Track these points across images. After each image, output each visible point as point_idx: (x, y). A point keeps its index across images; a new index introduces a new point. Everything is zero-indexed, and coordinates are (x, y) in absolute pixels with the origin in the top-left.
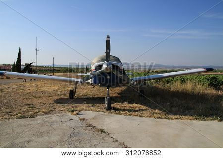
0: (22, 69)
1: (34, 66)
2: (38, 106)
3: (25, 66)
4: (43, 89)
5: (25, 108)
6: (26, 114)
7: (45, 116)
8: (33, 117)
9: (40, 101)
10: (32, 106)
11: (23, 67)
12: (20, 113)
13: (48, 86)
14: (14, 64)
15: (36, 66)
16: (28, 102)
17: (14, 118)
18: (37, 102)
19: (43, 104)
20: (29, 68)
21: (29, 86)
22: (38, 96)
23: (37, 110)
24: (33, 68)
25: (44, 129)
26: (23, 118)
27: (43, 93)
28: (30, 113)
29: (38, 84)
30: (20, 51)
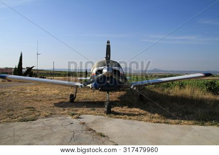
0: (23, 73)
1: (34, 70)
2: (39, 109)
3: (26, 70)
4: (44, 93)
5: (26, 111)
6: (27, 117)
7: (46, 119)
8: (33, 120)
9: (40, 104)
10: (33, 109)
11: (24, 71)
12: (21, 116)
13: (48, 89)
14: (16, 68)
15: (37, 70)
16: (29, 106)
17: (15, 121)
18: (37, 105)
19: (43, 107)
20: (30, 72)
21: (30, 90)
22: (39, 99)
23: (37, 114)
24: (34, 72)
25: (44, 133)
26: (24, 121)
27: (44, 96)
28: (31, 116)
29: (39, 87)
30: (21, 54)
